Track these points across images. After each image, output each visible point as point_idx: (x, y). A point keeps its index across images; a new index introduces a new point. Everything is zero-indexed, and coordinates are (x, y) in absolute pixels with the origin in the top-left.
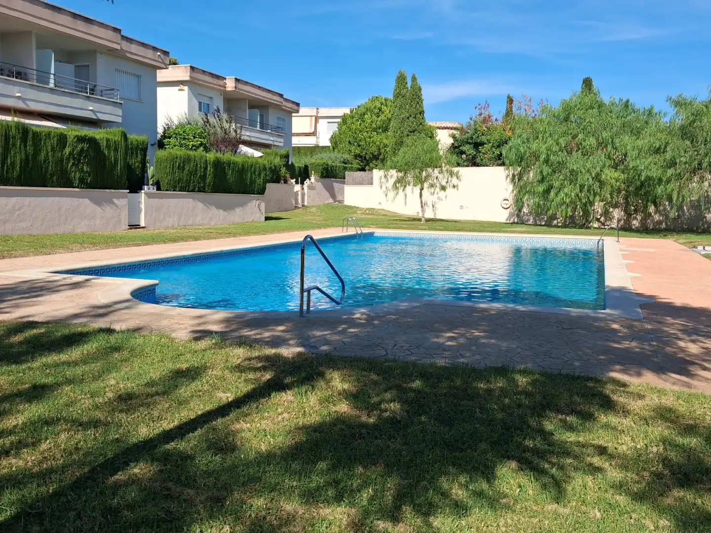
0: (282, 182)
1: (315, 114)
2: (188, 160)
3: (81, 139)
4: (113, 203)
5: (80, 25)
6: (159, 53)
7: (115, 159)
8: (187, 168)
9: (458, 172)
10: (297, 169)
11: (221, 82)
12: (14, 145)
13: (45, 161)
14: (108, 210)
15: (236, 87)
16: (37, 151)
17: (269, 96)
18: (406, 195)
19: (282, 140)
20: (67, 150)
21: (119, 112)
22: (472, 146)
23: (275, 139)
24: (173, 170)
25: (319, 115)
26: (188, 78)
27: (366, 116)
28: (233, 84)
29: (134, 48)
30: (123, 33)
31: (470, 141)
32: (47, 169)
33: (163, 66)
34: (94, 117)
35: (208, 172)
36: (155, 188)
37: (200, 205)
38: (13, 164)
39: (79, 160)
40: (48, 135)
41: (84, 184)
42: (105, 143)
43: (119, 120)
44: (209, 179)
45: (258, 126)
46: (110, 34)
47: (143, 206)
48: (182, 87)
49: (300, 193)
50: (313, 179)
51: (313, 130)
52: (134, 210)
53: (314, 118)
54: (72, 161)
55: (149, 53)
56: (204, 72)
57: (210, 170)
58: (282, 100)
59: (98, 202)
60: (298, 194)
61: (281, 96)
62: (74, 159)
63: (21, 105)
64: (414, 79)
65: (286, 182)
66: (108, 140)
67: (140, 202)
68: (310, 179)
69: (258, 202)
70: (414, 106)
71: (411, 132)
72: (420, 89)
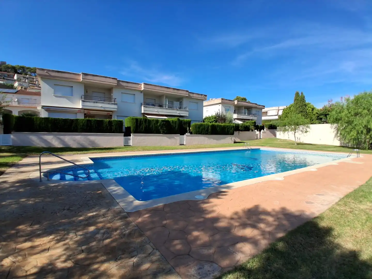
0: (251, 131)
1: (278, 109)
2: (202, 125)
3: (163, 121)
4: (174, 138)
5: (176, 91)
6: (203, 96)
7: (175, 126)
8: (201, 127)
9: (309, 126)
10: (259, 127)
11: (233, 102)
12: (143, 123)
13: (152, 127)
14: (173, 140)
15: (237, 103)
16: (149, 125)
17: (251, 104)
18: (289, 135)
19: (256, 118)
20: (159, 124)
21: (188, 113)
22: (324, 116)
23: (253, 117)
24: (196, 128)
25: (279, 109)
26: (221, 102)
27: (291, 108)
28: (237, 102)
29: (195, 95)
30: (189, 92)
31: (323, 114)
32: (152, 129)
33: (205, 99)
34: (179, 115)
35: (209, 129)
36: (190, 133)
37: (207, 139)
38: (142, 128)
39: (162, 127)
40: (153, 120)
41: (165, 133)
42: (172, 122)
43: (188, 115)
44: (209, 130)
45: (247, 114)
46: (185, 92)
47: (185, 139)
48: (220, 105)
49: (259, 134)
50: (265, 130)
51: (277, 114)
52: (182, 140)
53: (277, 110)
54: (160, 127)
55: (200, 96)
56: (226, 100)
57: (210, 128)
58: (257, 105)
59: (170, 138)
60: (258, 135)
61: (256, 104)
62: (161, 126)
63: (157, 113)
64: (302, 93)
65: (252, 131)
66: (172, 121)
67: (184, 138)
68: (264, 130)
69: (231, 137)
70: (301, 103)
71: (300, 112)
72: (304, 97)
